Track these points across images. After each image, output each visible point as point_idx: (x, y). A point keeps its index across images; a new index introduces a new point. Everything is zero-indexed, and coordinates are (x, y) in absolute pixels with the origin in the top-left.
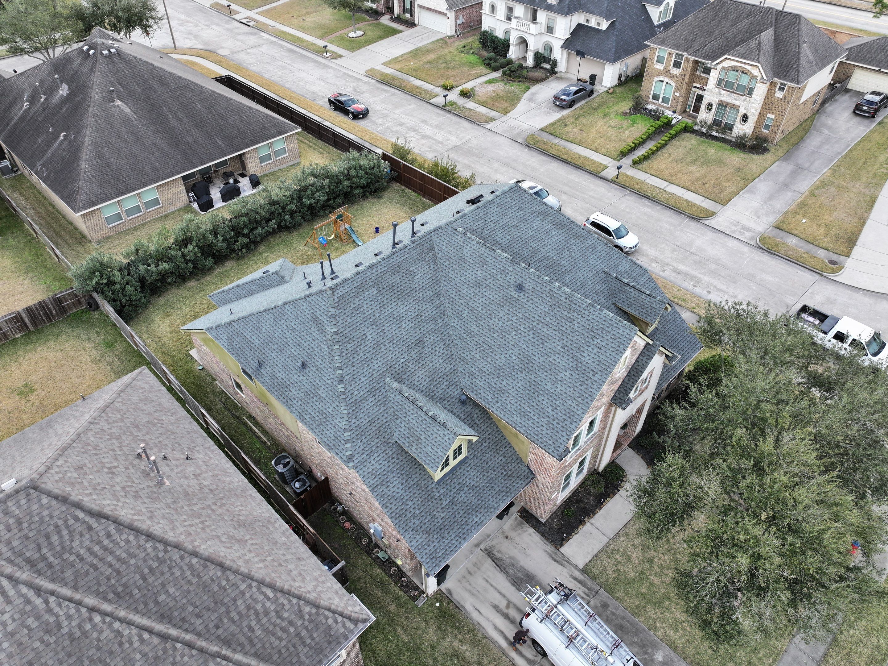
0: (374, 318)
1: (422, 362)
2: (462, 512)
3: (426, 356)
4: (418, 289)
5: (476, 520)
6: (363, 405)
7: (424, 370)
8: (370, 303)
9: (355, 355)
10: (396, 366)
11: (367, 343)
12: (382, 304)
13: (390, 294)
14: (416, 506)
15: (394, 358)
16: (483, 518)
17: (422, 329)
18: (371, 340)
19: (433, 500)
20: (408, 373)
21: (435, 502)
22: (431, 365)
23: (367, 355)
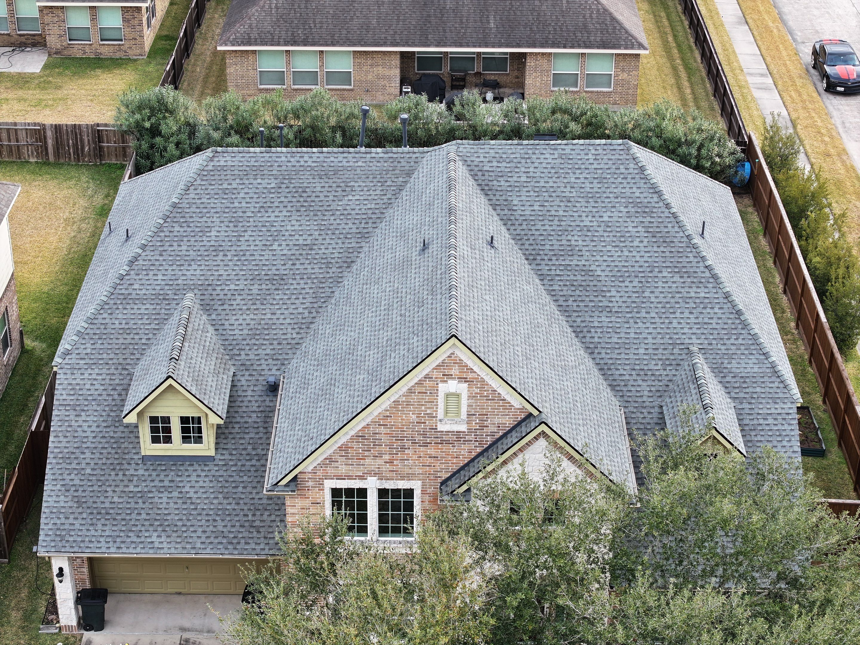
0: (241, 214)
1: (259, 306)
2: (144, 516)
3: (271, 301)
4: (338, 213)
5: (154, 539)
6: (132, 306)
7: (252, 316)
8: (251, 195)
9: (175, 244)
10: (219, 288)
11: (204, 238)
12: (269, 204)
13: (290, 199)
14: (92, 463)
15: (225, 277)
16: (165, 545)
17: (298, 266)
18: (213, 238)
19: (121, 473)
20: (226, 307)
21: (120, 477)
22: (269, 316)
23: (191, 252)
